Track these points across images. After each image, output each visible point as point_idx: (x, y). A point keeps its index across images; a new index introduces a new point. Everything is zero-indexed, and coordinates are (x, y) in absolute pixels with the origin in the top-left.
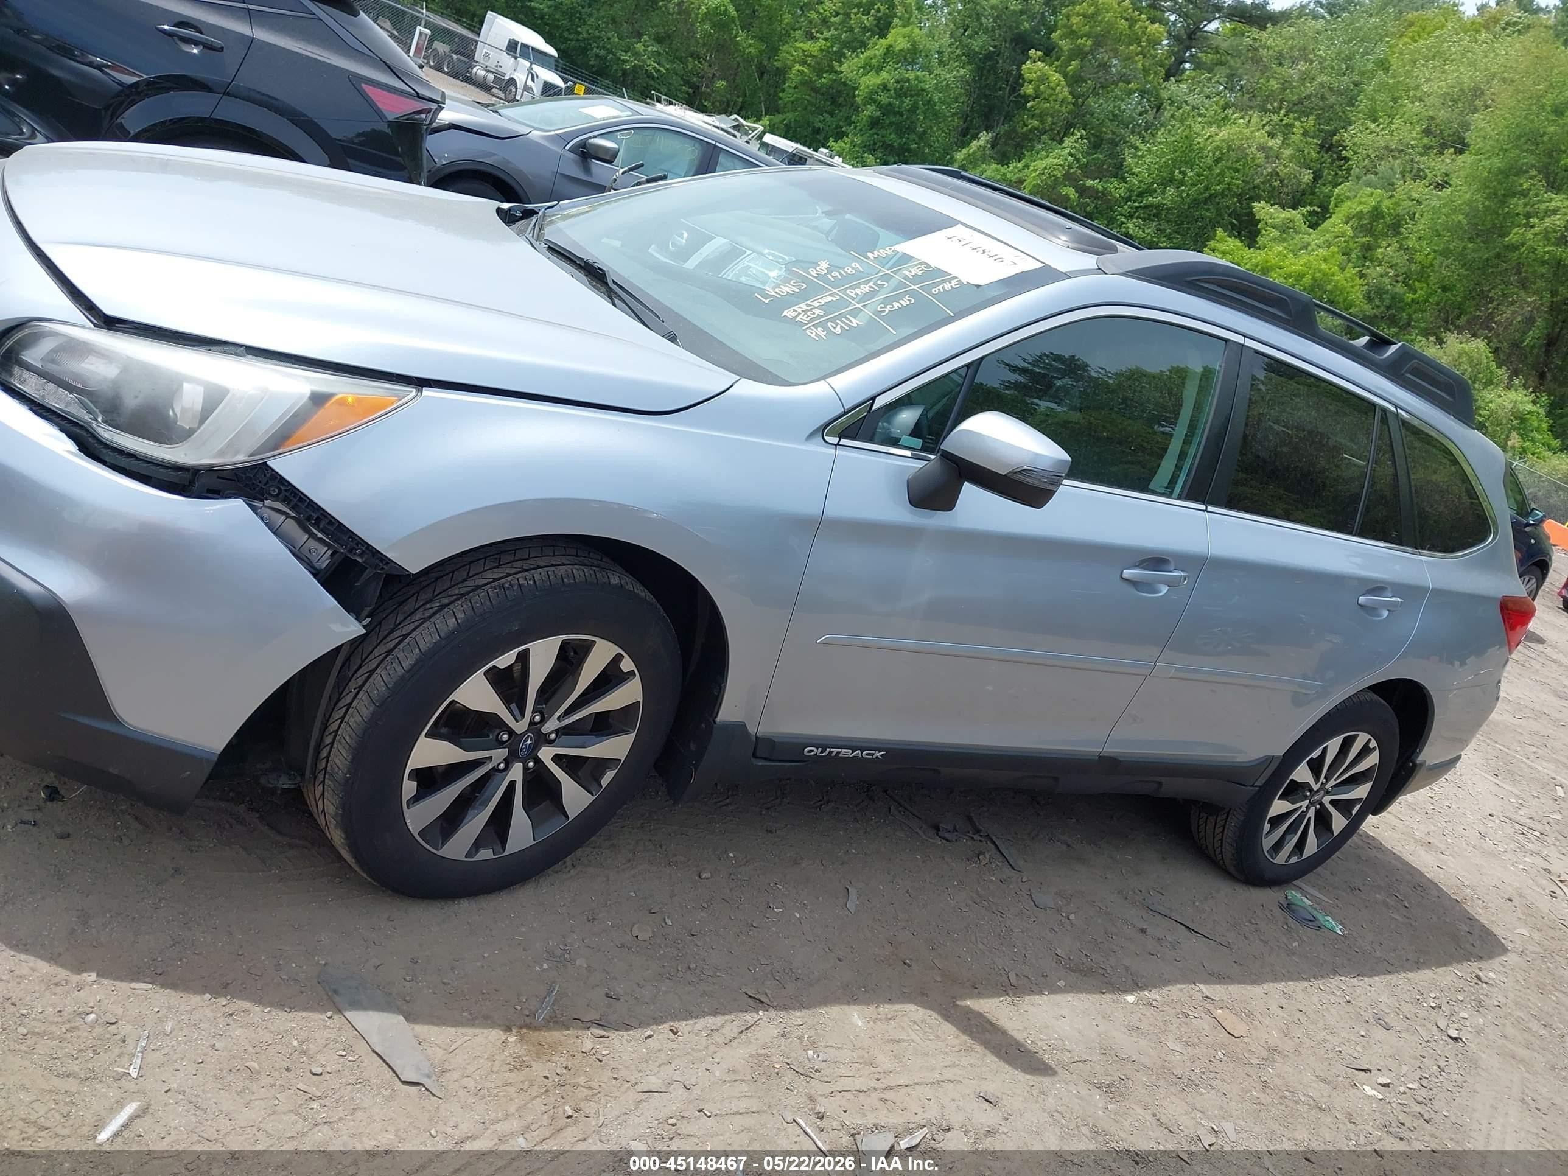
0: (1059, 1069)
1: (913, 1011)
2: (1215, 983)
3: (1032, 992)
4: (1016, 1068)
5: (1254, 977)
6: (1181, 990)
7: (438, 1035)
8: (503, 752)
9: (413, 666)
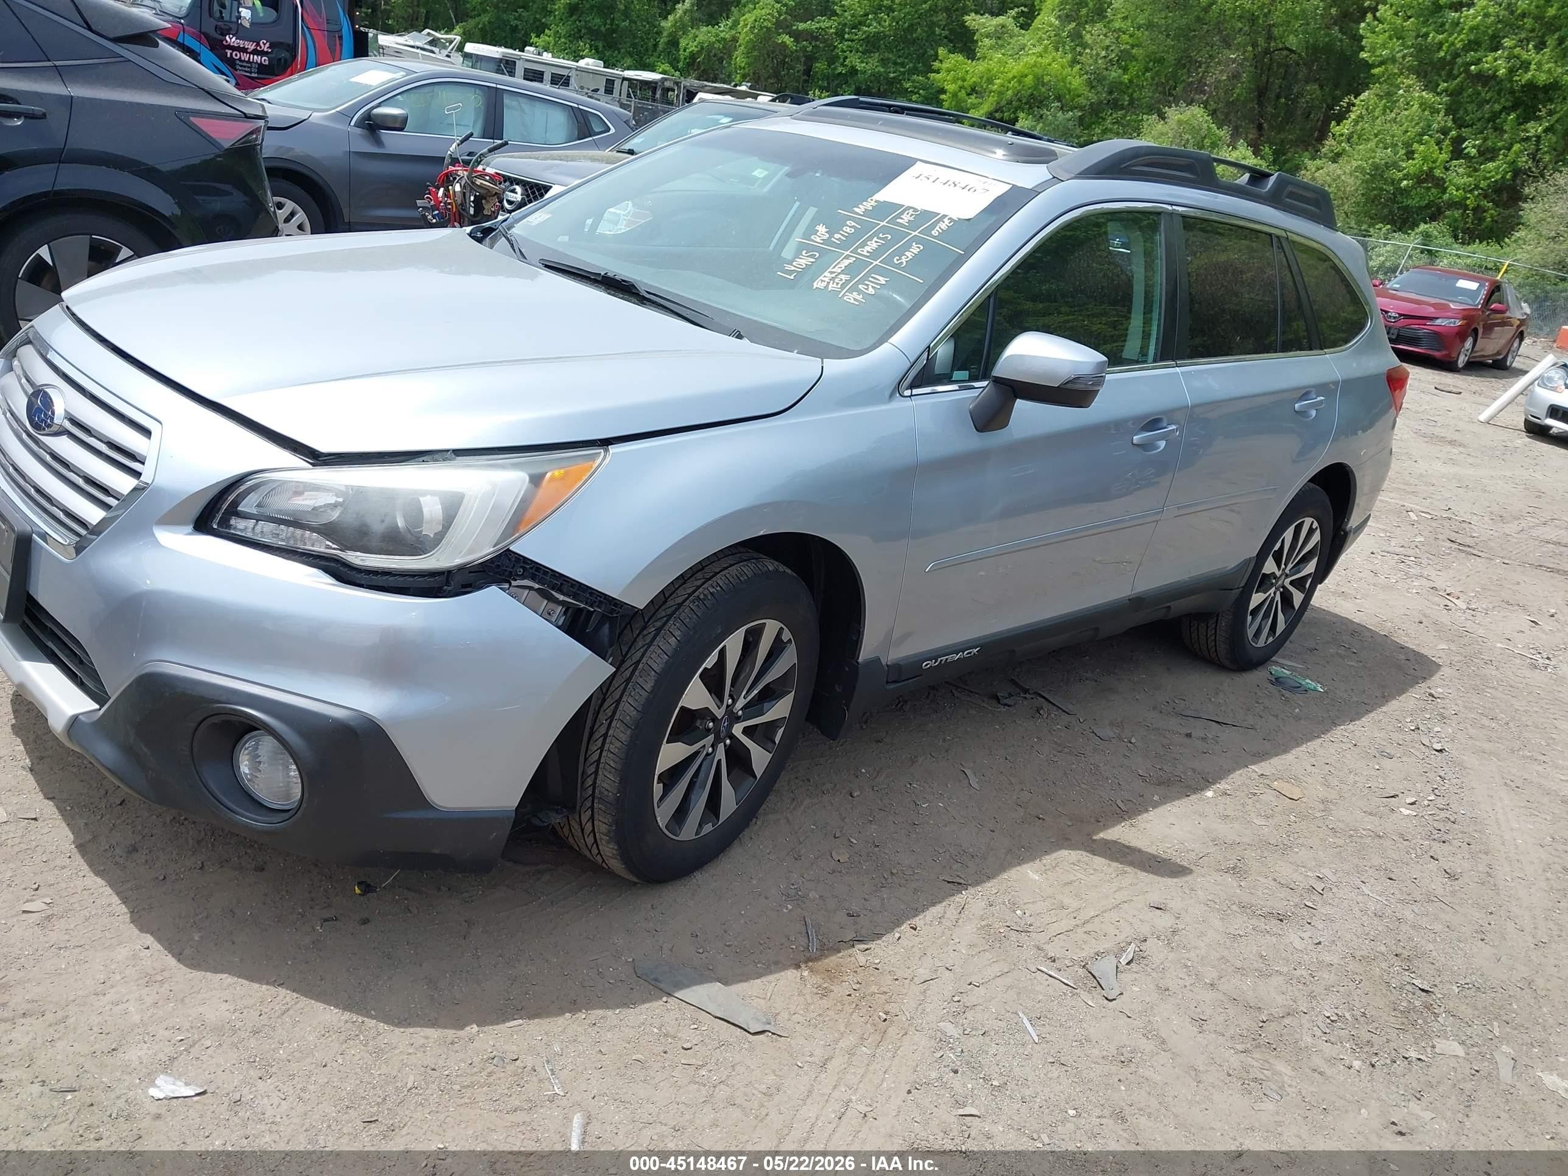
0: (1193, 868)
1: (1067, 855)
2: (1261, 762)
3: (1140, 812)
4: (1163, 876)
5: (1283, 747)
6: (1241, 775)
7: (754, 987)
8: (711, 738)
9: (653, 687)
